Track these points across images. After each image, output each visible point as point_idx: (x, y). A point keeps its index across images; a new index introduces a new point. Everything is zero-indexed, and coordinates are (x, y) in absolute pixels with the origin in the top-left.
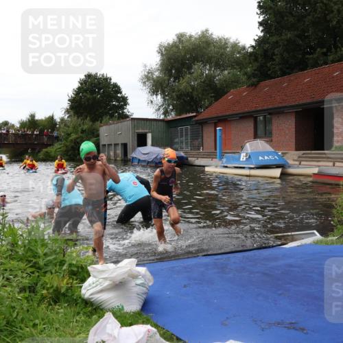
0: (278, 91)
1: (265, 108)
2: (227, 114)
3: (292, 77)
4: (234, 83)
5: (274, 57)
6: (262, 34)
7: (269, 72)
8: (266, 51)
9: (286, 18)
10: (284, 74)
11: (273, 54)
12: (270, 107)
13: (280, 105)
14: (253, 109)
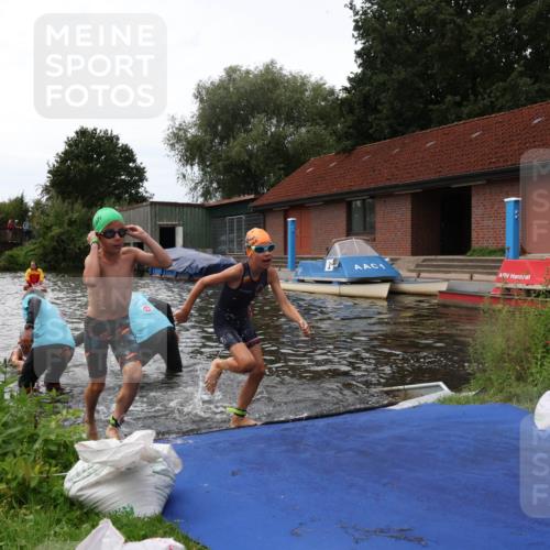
0: (386, 162)
1: (365, 187)
2: (305, 196)
3: (407, 139)
4: (316, 147)
5: (379, 107)
6: (359, 71)
7: (371, 131)
8: (366, 98)
9: (399, 46)
10: (394, 134)
11: (378, 102)
12: (372, 186)
13: (388, 183)
14: (346, 190)
